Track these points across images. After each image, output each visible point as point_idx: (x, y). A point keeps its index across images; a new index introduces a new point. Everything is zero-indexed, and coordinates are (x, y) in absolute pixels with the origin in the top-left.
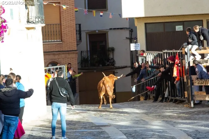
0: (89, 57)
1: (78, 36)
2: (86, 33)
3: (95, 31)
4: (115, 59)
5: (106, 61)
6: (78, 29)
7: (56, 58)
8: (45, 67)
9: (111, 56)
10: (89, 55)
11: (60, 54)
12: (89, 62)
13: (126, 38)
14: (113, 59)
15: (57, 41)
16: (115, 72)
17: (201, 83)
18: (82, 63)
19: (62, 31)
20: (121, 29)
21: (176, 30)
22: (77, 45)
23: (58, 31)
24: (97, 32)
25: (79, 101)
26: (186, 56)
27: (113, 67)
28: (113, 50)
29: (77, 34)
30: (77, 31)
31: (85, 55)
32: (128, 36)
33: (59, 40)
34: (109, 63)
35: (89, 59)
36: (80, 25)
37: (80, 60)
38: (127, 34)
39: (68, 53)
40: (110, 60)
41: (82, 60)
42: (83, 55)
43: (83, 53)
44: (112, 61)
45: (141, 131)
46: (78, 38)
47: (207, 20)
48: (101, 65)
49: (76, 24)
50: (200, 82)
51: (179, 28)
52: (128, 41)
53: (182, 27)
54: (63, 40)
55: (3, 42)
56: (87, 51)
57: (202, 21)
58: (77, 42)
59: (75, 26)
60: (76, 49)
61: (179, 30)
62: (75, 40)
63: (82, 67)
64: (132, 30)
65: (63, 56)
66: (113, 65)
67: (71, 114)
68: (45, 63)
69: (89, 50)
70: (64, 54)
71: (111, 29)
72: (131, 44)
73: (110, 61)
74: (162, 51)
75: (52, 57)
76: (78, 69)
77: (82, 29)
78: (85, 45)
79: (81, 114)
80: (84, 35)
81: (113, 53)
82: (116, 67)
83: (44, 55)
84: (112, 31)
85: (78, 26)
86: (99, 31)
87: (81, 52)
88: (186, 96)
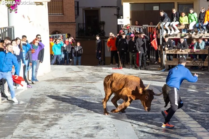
0: (85, 28)
1: (76, 11)
2: (83, 9)
3: (90, 8)
5: (98, 32)
6: (76, 5)
7: (59, 28)
8: (50, 34)
9: (102, 28)
10: (85, 27)
11: (61, 25)
12: (85, 32)
13: (114, 14)
14: (103, 30)
15: (59, 14)
16: (105, 41)
17: (172, 52)
18: (79, 33)
19: (64, 6)
20: (111, 7)
21: (154, 10)
22: (76, 18)
23: (60, 6)
24: (91, 8)
26: (161, 30)
27: (103, 37)
28: (103, 23)
29: (75, 9)
30: (75, 7)
31: (81, 26)
32: (116, 13)
33: (61, 14)
34: (100, 34)
35: (85, 30)
36: (78, 2)
37: (77, 30)
38: (115, 11)
39: (68, 25)
40: (101, 31)
41: (79, 31)
42: (80, 27)
44: (103, 32)
46: (76, 13)
47: (178, 2)
48: (94, 35)
49: (75, 2)
50: (171, 51)
51: (156, 8)
52: (116, 17)
53: (158, 7)
54: (64, 14)
55: (16, 12)
56: (83, 23)
57: (174, 3)
58: (75, 16)
59: (74, 3)
60: (74, 21)
61: (156, 10)
62: (74, 14)
63: (79, 36)
64: (119, 8)
65: (64, 26)
66: (104, 35)
67: (70, 72)
68: (50, 31)
69: (84, 22)
70: (65, 25)
71: (102, 7)
72: (118, 19)
73: (101, 32)
74: (142, 26)
75: (55, 27)
76: (76, 37)
77: (80, 6)
78: (82, 18)
80: (81, 11)
81: (104, 26)
82: (106, 37)
83: (49, 25)
84: (104, 8)
85: (76, 3)
86: (93, 7)
87: (79, 24)
88: (160, 61)
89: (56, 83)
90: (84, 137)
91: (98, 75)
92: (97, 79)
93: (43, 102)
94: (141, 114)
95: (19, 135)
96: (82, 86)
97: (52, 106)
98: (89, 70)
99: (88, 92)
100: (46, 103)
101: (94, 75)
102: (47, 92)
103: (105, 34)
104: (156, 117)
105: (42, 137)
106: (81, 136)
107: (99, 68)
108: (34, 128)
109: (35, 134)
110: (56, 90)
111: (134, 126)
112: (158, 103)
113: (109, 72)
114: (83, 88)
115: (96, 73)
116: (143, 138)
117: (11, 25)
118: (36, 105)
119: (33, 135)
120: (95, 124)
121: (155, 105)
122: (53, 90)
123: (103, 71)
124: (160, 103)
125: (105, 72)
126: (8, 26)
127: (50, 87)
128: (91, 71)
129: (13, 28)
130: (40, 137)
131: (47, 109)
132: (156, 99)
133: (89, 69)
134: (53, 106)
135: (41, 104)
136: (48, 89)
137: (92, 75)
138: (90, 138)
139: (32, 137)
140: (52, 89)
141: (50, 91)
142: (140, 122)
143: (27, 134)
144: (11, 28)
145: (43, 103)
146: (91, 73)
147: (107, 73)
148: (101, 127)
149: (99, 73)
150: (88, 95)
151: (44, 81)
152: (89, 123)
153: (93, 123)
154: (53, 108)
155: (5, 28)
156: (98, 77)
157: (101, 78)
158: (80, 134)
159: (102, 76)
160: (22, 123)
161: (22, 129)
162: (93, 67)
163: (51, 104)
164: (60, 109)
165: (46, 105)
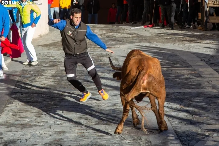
17: (217, 4)
50: (215, 3)
88: (200, 18)
89: (57, 49)
90: (95, 124)
91: (115, 37)
92: (113, 43)
93: (38, 75)
94: (174, 93)
95: (7, 122)
96: (92, 52)
97: (51, 80)
98: (101, 31)
99: (101, 61)
100: (42, 77)
101: (108, 37)
102: (44, 61)
104: (196, 97)
105: (38, 124)
106: (92, 122)
107: (115, 27)
108: (27, 111)
109: (28, 120)
110: (56, 58)
111: (165, 109)
112: (198, 77)
113: (128, 34)
114: (94, 55)
115: (111, 34)
116: (178, 125)
118: (29, 79)
119: (26, 122)
120: (111, 106)
121: (194, 79)
122: (52, 58)
123: (121, 31)
124: (202, 77)
125: (123, 33)
127: (49, 54)
128: (105, 32)
130: (36, 124)
131: (44, 85)
132: (196, 71)
133: (101, 29)
134: (53, 81)
135: (36, 79)
136: (46, 57)
137: (105, 37)
138: (104, 125)
139: (24, 125)
140: (51, 56)
141: (49, 60)
142: (173, 104)
143: (18, 120)
145: (38, 77)
146: (105, 34)
147: (126, 35)
148: (118, 110)
149: (115, 34)
150: (101, 65)
151: (40, 46)
152: (103, 105)
153: (108, 105)
154: (53, 83)
156: (114, 40)
157: (118, 41)
158: (90, 121)
159: (119, 39)
160: (11, 105)
161: (11, 114)
162: (107, 25)
163: (51, 78)
164: (62, 85)
165: (43, 80)
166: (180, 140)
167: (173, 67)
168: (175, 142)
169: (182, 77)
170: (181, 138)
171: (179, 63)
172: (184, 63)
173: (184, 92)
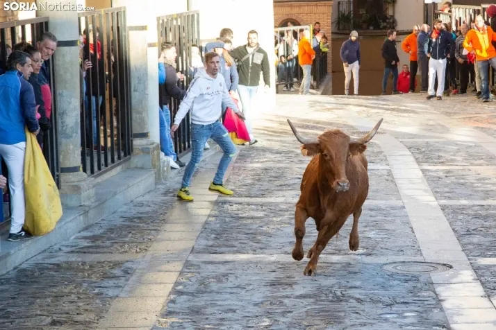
0: (352, 13)
4: (397, 17)
5: (381, 21)
7: (295, 12)
8: (275, 27)
9: (390, 12)
10: (352, 9)
11: (301, 6)
12: (352, 22)
14: (393, 17)
18: (338, 23)
25: (331, 89)
28: (393, 1)
31: (344, 8)
34: (385, 24)
35: (352, 16)
37: (336, 16)
40: (388, 18)
41: (339, 18)
42: (341, 9)
43: (341, 5)
44: (391, 21)
45: (437, 144)
48: (372, 28)
56: (349, 2)
63: (339, 29)
65: (307, 9)
66: (393, 27)
67: (317, 111)
68: (276, 21)
70: (308, 5)
73: (387, 21)
74: (479, 5)
75: (287, 10)
76: (332, 33)
79: (335, 111)
81: (394, 6)
83: (275, 6)
87: (339, 3)
94: (474, 206)
103: (396, 25)
117: (193, 8)
126: (186, 10)
129: (198, 14)
144: (193, 16)
155: (180, 16)
166: (481, 281)
167: (472, 164)
168: (473, 284)
169: (487, 181)
170: (482, 278)
171: (482, 159)
172: (491, 158)
173: (490, 206)
